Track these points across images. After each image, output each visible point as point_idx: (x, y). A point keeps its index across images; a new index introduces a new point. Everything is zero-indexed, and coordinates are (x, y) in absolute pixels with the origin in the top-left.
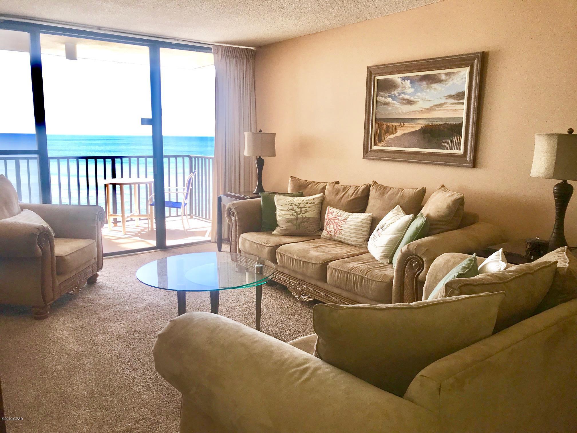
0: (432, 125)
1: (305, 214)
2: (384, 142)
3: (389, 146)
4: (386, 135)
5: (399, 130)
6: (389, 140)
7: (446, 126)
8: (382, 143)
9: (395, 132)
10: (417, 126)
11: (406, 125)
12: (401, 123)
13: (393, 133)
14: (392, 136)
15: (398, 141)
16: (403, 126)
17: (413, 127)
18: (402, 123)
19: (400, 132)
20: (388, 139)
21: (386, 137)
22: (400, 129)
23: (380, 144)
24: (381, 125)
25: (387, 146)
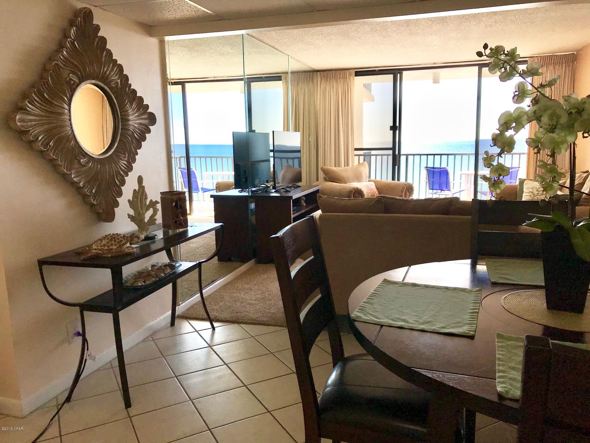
1: (540, 197)
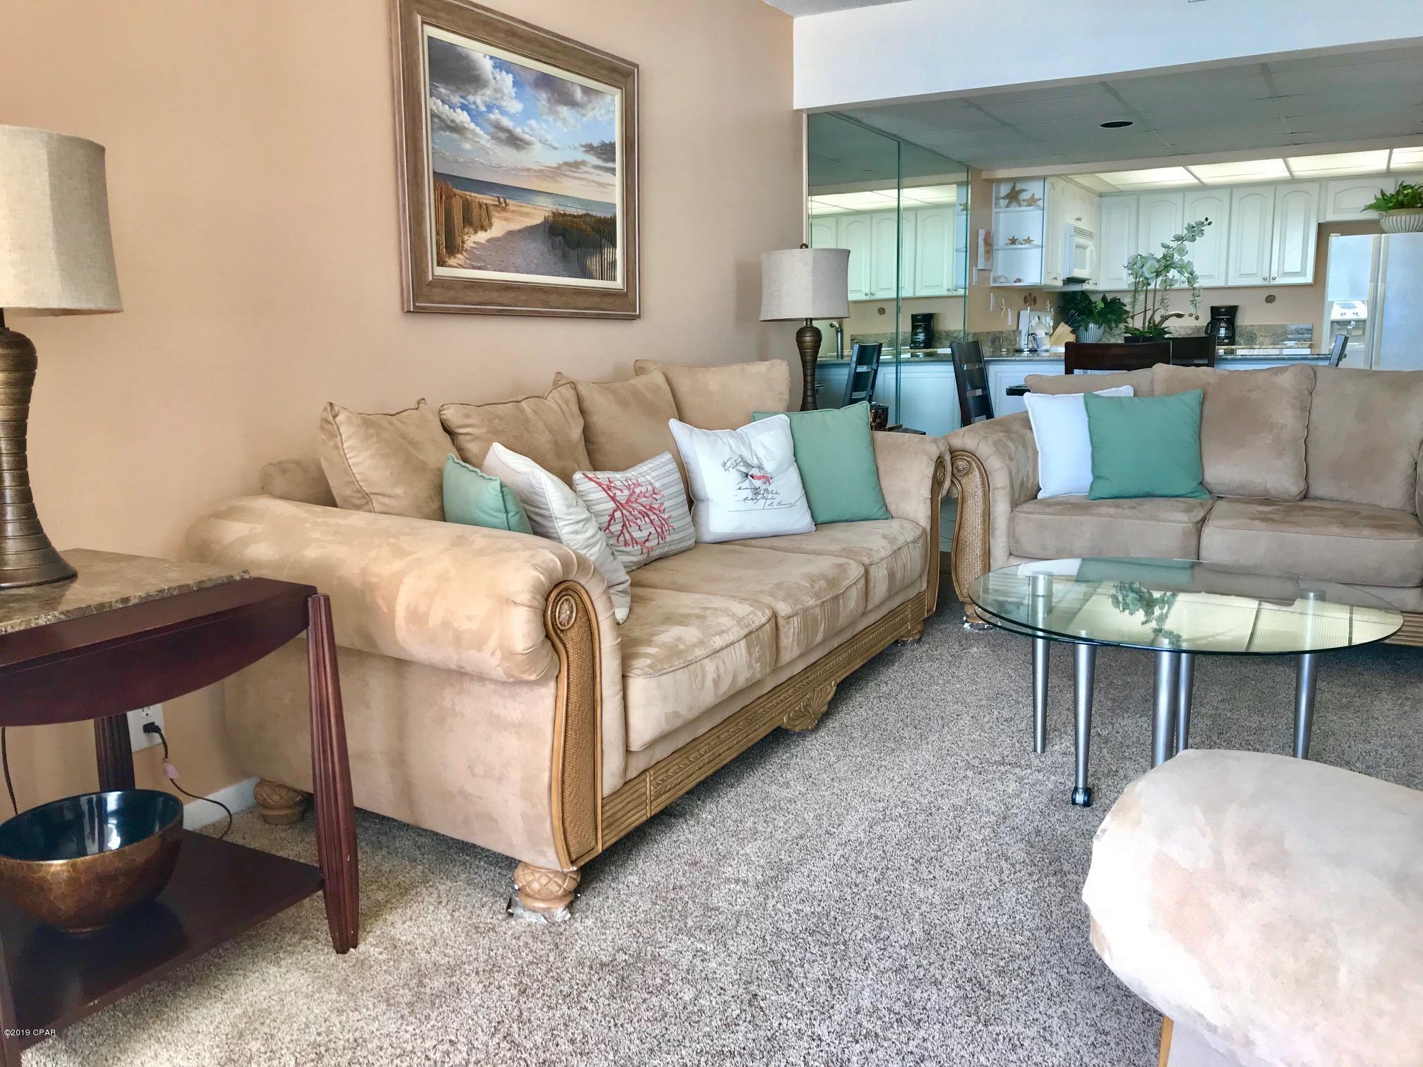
0: (564, 215)
2: (464, 254)
3: (479, 268)
4: (466, 230)
5: (498, 221)
6: (476, 248)
7: (588, 219)
8: (459, 256)
9: (486, 223)
10: (537, 214)
11: (511, 207)
12: (498, 197)
13: (484, 228)
14: (482, 237)
15: (499, 252)
16: (504, 209)
17: (527, 215)
18: (502, 200)
19: (498, 228)
20: (474, 246)
21: (466, 238)
22: (500, 218)
23: (452, 261)
24: (449, 197)
25: (474, 268)
